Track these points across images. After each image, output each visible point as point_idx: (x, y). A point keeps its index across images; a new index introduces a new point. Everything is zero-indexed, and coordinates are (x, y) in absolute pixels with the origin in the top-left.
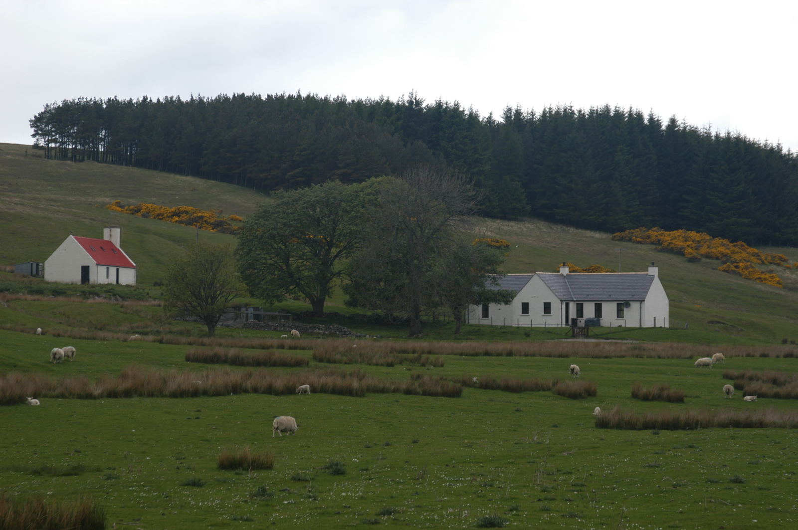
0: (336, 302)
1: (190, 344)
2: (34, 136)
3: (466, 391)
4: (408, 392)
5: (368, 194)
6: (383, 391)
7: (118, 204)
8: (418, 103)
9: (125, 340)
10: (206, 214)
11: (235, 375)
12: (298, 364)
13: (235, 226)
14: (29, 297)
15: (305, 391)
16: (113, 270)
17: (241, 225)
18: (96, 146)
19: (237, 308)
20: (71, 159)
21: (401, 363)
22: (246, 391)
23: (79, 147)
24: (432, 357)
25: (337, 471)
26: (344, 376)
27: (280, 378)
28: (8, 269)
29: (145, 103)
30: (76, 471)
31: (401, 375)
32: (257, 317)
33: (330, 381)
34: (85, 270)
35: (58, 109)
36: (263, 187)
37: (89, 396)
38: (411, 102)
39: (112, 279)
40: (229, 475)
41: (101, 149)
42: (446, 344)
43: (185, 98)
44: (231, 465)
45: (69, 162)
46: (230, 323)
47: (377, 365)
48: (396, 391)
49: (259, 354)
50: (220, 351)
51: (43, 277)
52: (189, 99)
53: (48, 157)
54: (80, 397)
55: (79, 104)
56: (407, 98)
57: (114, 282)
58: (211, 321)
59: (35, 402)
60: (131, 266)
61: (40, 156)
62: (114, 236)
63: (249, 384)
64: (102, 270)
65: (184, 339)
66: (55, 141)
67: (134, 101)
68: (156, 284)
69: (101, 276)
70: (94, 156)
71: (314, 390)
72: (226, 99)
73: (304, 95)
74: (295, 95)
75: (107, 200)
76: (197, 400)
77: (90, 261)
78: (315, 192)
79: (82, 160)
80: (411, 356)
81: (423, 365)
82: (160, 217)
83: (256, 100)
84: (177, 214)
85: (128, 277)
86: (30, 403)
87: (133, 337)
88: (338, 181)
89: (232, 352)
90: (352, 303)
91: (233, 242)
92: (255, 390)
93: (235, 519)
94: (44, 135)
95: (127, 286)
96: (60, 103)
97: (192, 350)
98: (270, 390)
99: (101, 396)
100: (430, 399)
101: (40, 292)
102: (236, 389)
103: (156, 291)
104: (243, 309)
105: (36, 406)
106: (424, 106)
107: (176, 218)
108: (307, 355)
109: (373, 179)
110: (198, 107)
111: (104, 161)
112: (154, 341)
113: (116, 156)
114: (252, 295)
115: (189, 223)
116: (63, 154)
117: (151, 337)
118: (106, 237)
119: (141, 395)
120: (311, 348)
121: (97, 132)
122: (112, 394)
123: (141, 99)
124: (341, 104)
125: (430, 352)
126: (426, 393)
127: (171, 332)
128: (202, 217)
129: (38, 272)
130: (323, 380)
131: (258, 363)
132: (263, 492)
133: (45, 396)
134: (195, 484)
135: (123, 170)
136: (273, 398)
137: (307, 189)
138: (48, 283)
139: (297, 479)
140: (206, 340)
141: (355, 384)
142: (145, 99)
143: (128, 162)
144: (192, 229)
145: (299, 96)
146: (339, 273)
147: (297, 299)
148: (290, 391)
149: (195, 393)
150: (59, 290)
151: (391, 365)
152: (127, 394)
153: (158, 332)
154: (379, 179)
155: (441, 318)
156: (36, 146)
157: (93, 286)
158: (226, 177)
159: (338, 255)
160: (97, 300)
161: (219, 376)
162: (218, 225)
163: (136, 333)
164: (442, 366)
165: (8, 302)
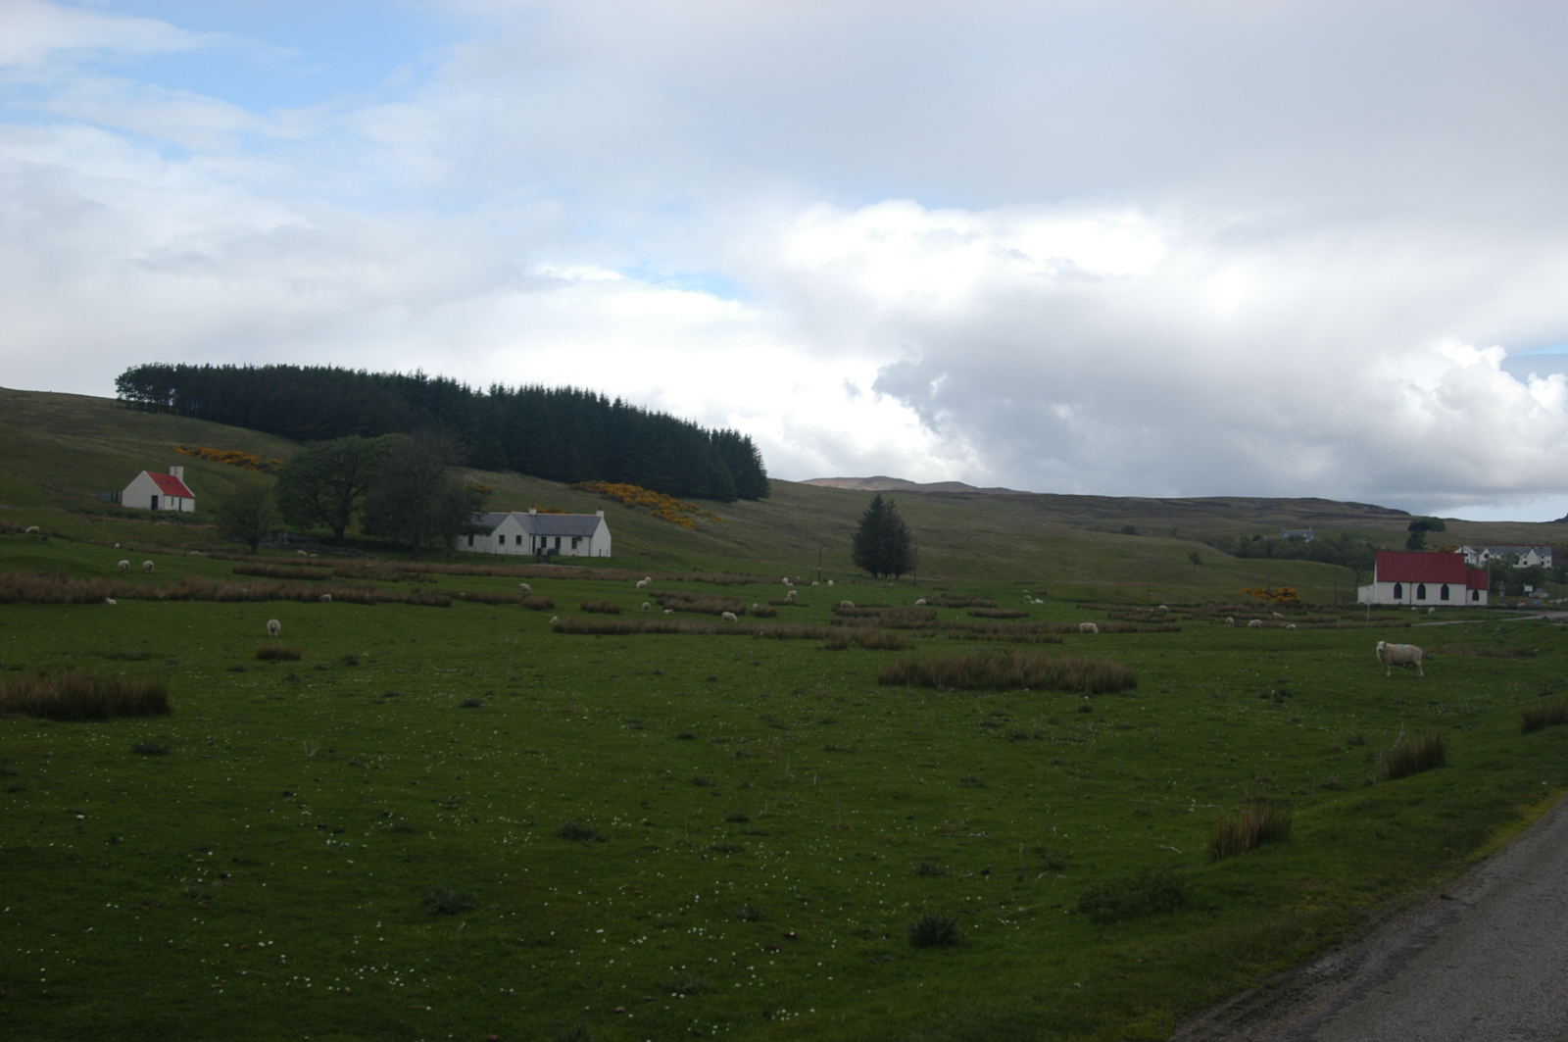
0: (353, 530)
1: (236, 560)
2: (118, 391)
3: (454, 603)
4: (409, 602)
5: (382, 447)
6: (389, 601)
7: (183, 448)
8: (424, 377)
9: (185, 556)
10: (253, 458)
11: (272, 585)
12: (322, 578)
13: (275, 468)
14: (110, 519)
15: (327, 600)
16: (177, 500)
17: (280, 467)
18: (167, 401)
19: (275, 533)
20: (147, 411)
21: (404, 579)
22: (279, 598)
23: (153, 401)
24: (428, 576)
25: (351, 662)
26: (358, 588)
27: (307, 588)
28: (94, 495)
29: (207, 369)
30: (144, 657)
31: (404, 588)
32: (290, 540)
33: (347, 592)
34: (155, 499)
35: (138, 371)
36: (299, 438)
37: (156, 598)
38: (418, 377)
39: (176, 507)
40: (266, 663)
41: (171, 404)
42: (440, 566)
43: (239, 366)
44: (268, 656)
45: (145, 413)
46: (269, 544)
47: (385, 580)
48: (398, 601)
49: (291, 569)
50: (260, 565)
51: (121, 502)
52: (242, 367)
53: (129, 408)
54: (148, 599)
55: (154, 368)
56: (414, 373)
57: (178, 509)
58: (253, 541)
59: (112, 601)
60: (191, 497)
61: (121, 408)
62: (178, 472)
63: (283, 593)
64: (168, 499)
65: (231, 556)
66: (134, 396)
67: (199, 367)
68: (212, 512)
69: (167, 503)
70: (166, 409)
71: (334, 599)
72: (272, 368)
73: (333, 367)
74: (327, 367)
75: (174, 444)
76: (241, 604)
77: (159, 492)
78: (339, 444)
79: (155, 412)
80: (412, 574)
81: (421, 581)
82: (215, 458)
83: (295, 369)
84: (229, 457)
85: (188, 505)
86: (108, 603)
87: (193, 553)
88: (357, 436)
89: (270, 567)
90: (366, 531)
91: (272, 481)
92: (288, 598)
93: (270, 698)
94: (126, 391)
95: (188, 513)
96: (140, 367)
97: (238, 565)
98: (299, 598)
99: (165, 599)
100: (426, 609)
101: (118, 515)
102: (273, 597)
103: (211, 517)
104: (280, 534)
105: (113, 605)
106: (428, 379)
107: (228, 460)
108: (330, 570)
109: (386, 435)
110: (249, 373)
111: (173, 413)
112: (209, 557)
113: (182, 409)
114: (287, 523)
115: (239, 464)
116: (140, 406)
117: (205, 554)
118: (172, 473)
119: (197, 599)
120: (333, 566)
121: (169, 390)
122: (174, 598)
123: (204, 366)
124: (363, 376)
125: (427, 572)
126: (423, 603)
127: (221, 550)
128: (249, 460)
129: (117, 500)
130: (342, 591)
131: (290, 576)
132: (292, 678)
133: (120, 597)
134: (239, 670)
135: (187, 421)
136: (301, 604)
137: (333, 441)
138: (125, 508)
139: (319, 668)
140: (250, 557)
141: (367, 595)
142: (208, 365)
143: (191, 414)
144: (241, 469)
145: (330, 368)
146: (357, 508)
147: (322, 526)
148: (315, 599)
149: (240, 598)
150: (133, 514)
151: (395, 581)
152: (186, 597)
153: (210, 550)
154: (391, 435)
155: (437, 545)
156: (119, 400)
157: (161, 512)
158: (270, 429)
159: (356, 494)
160: (164, 523)
161: (260, 585)
162: (262, 467)
163: (194, 550)
164: (436, 582)
165: (92, 521)
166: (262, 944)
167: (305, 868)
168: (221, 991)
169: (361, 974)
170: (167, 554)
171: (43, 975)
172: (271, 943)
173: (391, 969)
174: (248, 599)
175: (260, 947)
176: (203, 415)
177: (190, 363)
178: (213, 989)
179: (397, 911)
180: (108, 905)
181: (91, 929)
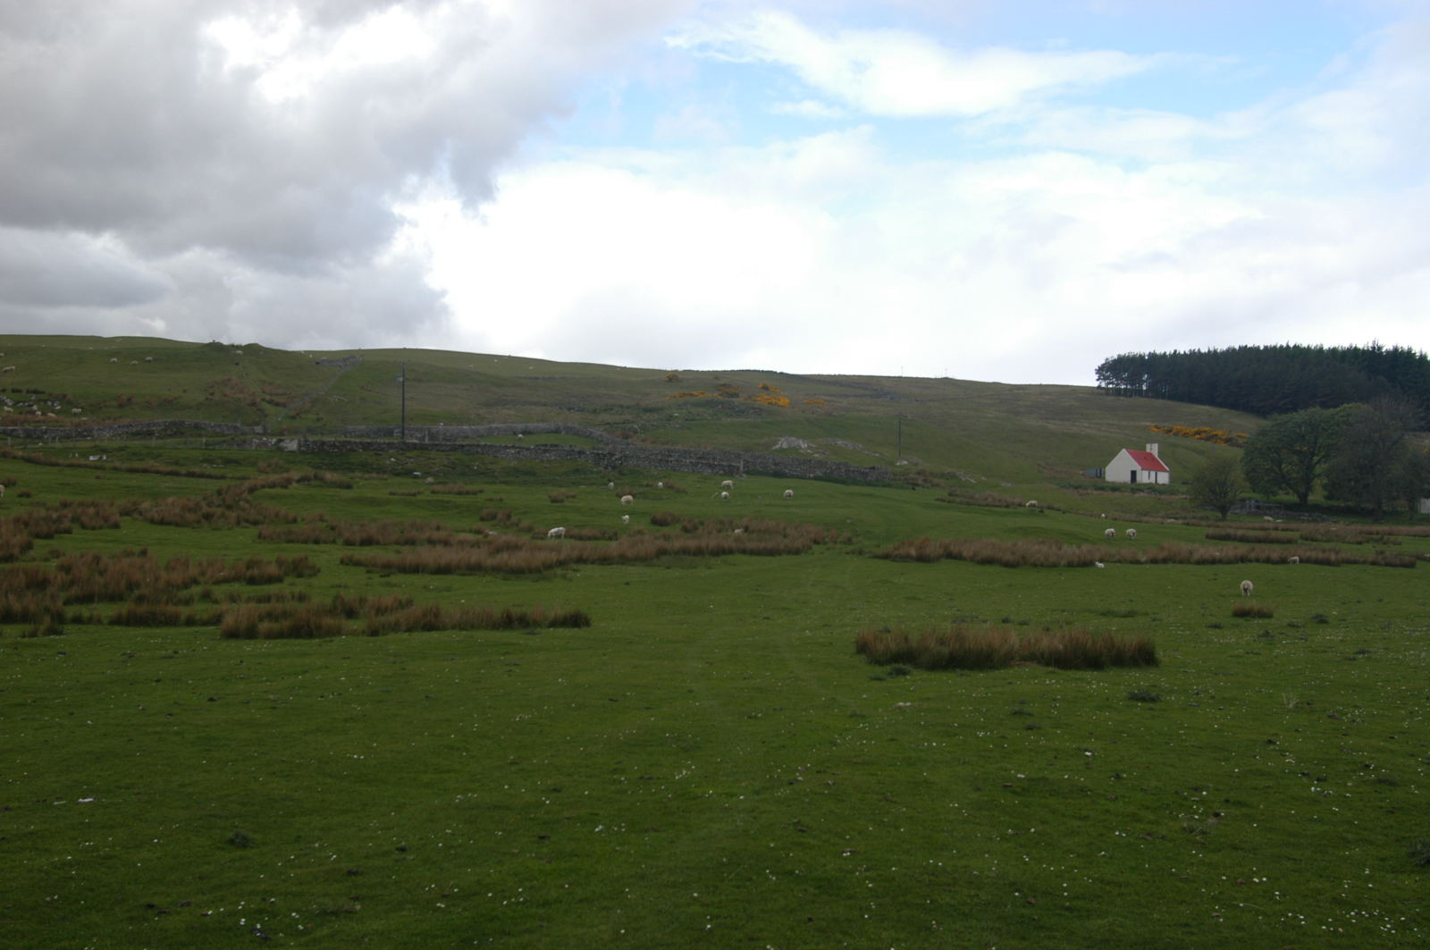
0: (1317, 496)
1: (1209, 526)
2: (1098, 380)
3: (1419, 563)
4: (1374, 563)
5: (1342, 416)
6: (1355, 562)
7: (1156, 427)
8: (1380, 348)
9: (1162, 523)
10: (1220, 433)
11: (1242, 549)
12: (1289, 541)
13: (1241, 441)
14: (1095, 492)
15: (1294, 562)
16: (1153, 473)
17: (1245, 440)
18: (1141, 386)
19: (1243, 500)
20: (1123, 396)
21: (1368, 542)
22: (1250, 561)
23: (1129, 387)
24: (1392, 538)
25: (1322, 620)
26: (1324, 551)
27: (1275, 551)
28: (1081, 472)
29: (1175, 355)
30: (1131, 614)
31: (1368, 550)
32: (1258, 507)
33: (1313, 554)
34: (1134, 473)
35: (1115, 361)
36: (1261, 412)
37: (1138, 562)
38: (1374, 348)
39: (1152, 480)
40: (1240, 621)
41: (1144, 388)
42: (1404, 528)
43: (1204, 350)
44: (1242, 614)
45: (1122, 398)
46: (1237, 511)
47: (1349, 543)
48: (1364, 562)
49: (1260, 534)
50: (1231, 531)
51: (1104, 478)
52: (1207, 351)
53: (1107, 394)
54: (1131, 562)
55: (1128, 356)
56: (1370, 345)
57: (1154, 482)
58: (1223, 510)
60: (1166, 471)
61: (1101, 394)
62: (1153, 449)
63: (1252, 556)
64: (1145, 473)
65: (1204, 523)
66: (1112, 383)
67: (1168, 353)
68: (1184, 483)
69: (1145, 477)
70: (1140, 393)
71: (1301, 561)
72: (1234, 350)
73: (1291, 345)
74: (1285, 345)
75: (1148, 424)
76: (1215, 566)
77: (1137, 467)
78: (1300, 416)
79: (1131, 396)
80: (1375, 536)
81: (1385, 543)
82: (1185, 435)
83: (1255, 350)
84: (1198, 433)
85: (1163, 478)
86: (1097, 566)
87: (1169, 521)
88: (1318, 408)
89: (1240, 533)
90: (1327, 498)
91: (1238, 453)
92: (1257, 560)
93: (1247, 653)
94: (1105, 379)
95: (1163, 485)
96: (1116, 357)
97: (1211, 531)
98: (1268, 561)
99: (1146, 562)
100: (1390, 570)
101: (1102, 489)
102: (1243, 560)
103: (1184, 488)
104: (1247, 502)
105: (1101, 568)
106: (1384, 350)
107: (1198, 436)
108: (1296, 535)
109: (1346, 405)
110: (1213, 356)
111: (1147, 396)
112: (1183, 524)
113: (1154, 392)
114: (1254, 491)
115: (1207, 439)
116: (1118, 392)
117: (1180, 521)
118: (1148, 450)
119: (1174, 562)
120: (1298, 530)
121: (1142, 375)
122: (1154, 561)
123: (1172, 352)
124: (1320, 351)
125: (1390, 534)
126: (1388, 564)
127: (1194, 518)
128: (1216, 435)
129: (1101, 475)
130: (1308, 554)
131: (1259, 541)
132: (1267, 634)
133: (1107, 561)
134: (1216, 626)
135: (1160, 402)
136: (1270, 566)
137: (1294, 414)
138: (1108, 482)
139: (1291, 625)
140: (1221, 524)
141: (1333, 557)
142: (1175, 351)
143: (1163, 396)
144: (1209, 444)
145: (1288, 346)
146: (1320, 475)
147: (1287, 494)
148: (1283, 561)
149: (1213, 562)
150: (1115, 488)
151: (1360, 543)
152: (1165, 561)
153: (1185, 518)
154: (1350, 405)
155: (1399, 509)
156: (1099, 387)
157: (1139, 485)
158: (1234, 406)
159: (1319, 462)
160: (1142, 494)
161: (1230, 549)
162: (1228, 441)
163: (1171, 518)
164: (1400, 544)
165: (1080, 495)
166: (1256, 880)
167: (1293, 812)
168: (1221, 920)
169: (1352, 917)
170: (1147, 522)
171: (1065, 889)
172: (1264, 879)
173: (1381, 916)
174: (1220, 561)
175: (1255, 882)
176: (1171, 397)
177: (1159, 351)
178: (1213, 917)
179: (1383, 860)
180: (1117, 833)
181: (1103, 853)
